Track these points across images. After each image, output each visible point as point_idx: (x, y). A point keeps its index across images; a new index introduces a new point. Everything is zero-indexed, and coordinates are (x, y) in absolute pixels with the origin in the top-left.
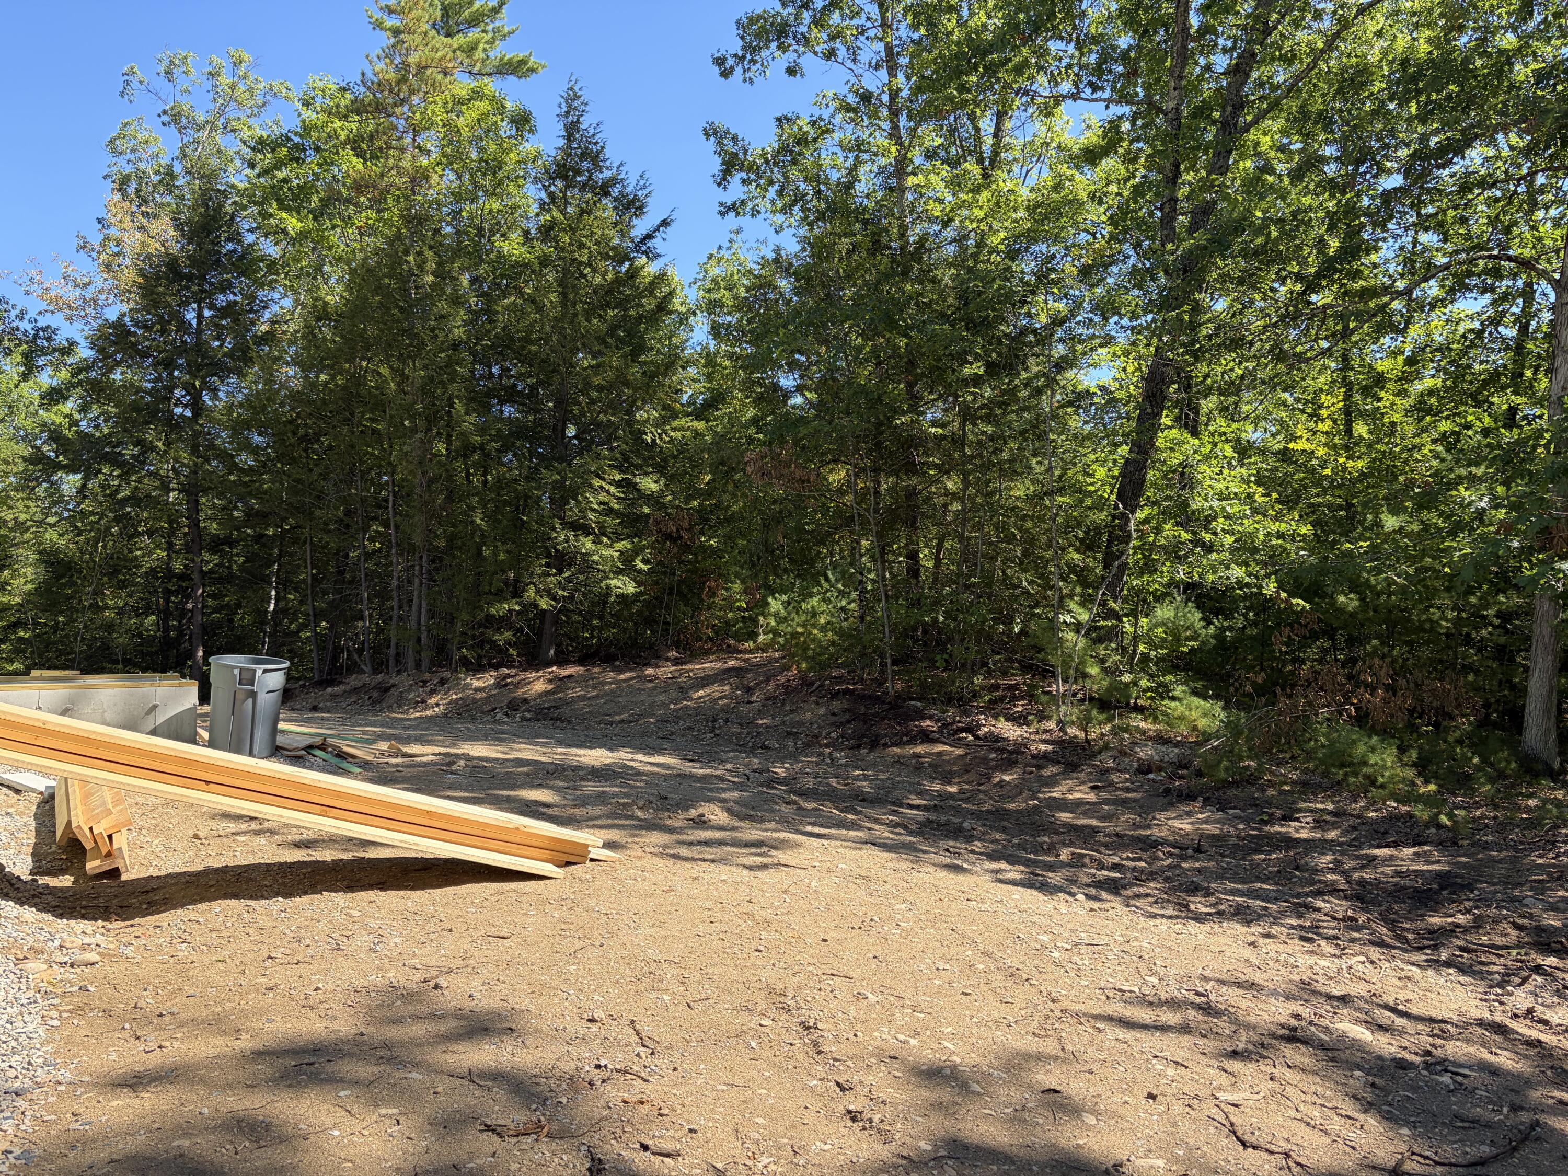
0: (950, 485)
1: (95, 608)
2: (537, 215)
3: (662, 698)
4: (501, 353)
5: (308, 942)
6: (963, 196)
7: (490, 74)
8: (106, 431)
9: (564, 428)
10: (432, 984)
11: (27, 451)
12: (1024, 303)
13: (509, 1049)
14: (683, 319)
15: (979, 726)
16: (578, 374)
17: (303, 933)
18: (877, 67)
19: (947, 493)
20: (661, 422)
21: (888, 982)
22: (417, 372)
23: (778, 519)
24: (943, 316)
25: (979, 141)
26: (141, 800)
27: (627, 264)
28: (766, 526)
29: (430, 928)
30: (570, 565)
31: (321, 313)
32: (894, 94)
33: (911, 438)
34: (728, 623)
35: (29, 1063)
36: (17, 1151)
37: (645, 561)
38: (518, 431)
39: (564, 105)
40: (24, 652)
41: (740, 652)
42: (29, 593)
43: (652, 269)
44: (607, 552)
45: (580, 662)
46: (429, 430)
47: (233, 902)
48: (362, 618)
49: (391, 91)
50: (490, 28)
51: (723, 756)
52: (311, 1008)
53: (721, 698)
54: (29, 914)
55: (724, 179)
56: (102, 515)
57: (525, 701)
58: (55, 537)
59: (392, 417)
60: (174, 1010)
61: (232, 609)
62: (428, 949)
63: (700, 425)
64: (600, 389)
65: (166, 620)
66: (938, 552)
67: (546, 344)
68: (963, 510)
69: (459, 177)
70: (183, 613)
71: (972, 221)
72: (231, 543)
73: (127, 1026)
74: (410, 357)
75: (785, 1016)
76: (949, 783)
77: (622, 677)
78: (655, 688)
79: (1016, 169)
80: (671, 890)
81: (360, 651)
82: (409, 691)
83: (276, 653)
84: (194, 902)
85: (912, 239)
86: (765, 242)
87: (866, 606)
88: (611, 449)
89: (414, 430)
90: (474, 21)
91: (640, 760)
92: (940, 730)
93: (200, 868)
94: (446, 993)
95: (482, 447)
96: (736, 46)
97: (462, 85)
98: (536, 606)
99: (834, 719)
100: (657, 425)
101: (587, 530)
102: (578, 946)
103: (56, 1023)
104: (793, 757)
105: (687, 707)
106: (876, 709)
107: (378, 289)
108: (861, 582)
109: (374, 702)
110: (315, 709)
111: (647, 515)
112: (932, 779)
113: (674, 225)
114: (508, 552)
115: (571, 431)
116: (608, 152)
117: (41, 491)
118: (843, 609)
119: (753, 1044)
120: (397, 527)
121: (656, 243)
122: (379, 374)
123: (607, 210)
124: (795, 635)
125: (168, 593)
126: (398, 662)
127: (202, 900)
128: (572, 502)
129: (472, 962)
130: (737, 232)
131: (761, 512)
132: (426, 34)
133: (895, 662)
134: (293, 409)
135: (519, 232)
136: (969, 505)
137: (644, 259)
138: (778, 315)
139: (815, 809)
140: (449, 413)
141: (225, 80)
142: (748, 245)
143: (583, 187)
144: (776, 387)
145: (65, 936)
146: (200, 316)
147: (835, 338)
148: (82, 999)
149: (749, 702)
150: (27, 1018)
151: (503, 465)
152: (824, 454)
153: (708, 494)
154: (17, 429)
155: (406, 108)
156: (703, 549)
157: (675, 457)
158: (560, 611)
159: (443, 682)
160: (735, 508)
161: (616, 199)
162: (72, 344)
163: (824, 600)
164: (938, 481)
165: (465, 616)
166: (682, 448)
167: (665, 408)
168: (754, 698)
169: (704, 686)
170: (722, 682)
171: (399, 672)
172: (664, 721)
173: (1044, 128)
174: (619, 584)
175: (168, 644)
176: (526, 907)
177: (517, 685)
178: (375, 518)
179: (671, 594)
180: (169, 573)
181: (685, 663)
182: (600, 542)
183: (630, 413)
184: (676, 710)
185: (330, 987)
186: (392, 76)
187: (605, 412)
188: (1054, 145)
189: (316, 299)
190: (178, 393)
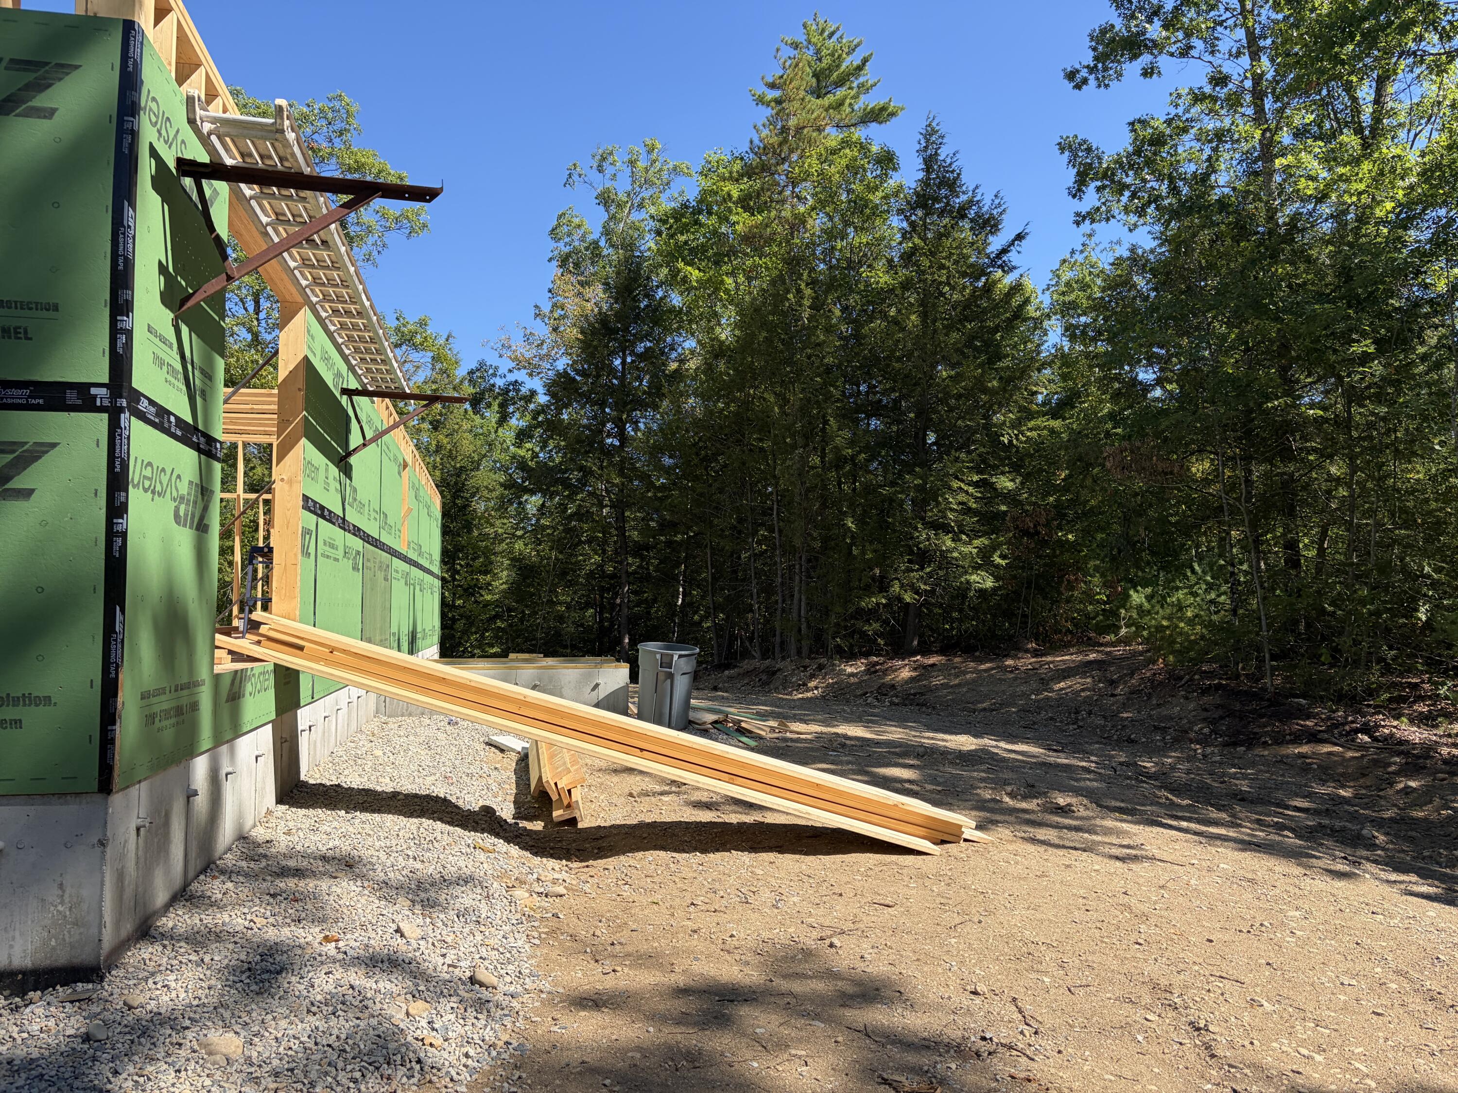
0: (1333, 470)
1: (551, 602)
2: (900, 243)
3: (1023, 688)
4: (868, 373)
5: (722, 893)
6: (1341, 170)
7: (854, 125)
8: (557, 461)
9: (925, 435)
10: (827, 942)
11: (502, 478)
12: (1418, 273)
13: (900, 1010)
14: (1038, 323)
15: (1377, 726)
16: (938, 385)
17: (717, 885)
18: (1239, 54)
19: (1330, 478)
20: (1017, 424)
21: (1285, 992)
22: (796, 396)
23: (1140, 512)
24: (1321, 297)
25: (1357, 110)
26: (589, 762)
27: (983, 279)
28: (1126, 520)
29: (823, 890)
30: (930, 562)
31: (717, 351)
32: (1258, 79)
33: (1288, 423)
34: (1088, 617)
35: (520, 972)
36: (515, 1044)
37: (1003, 557)
38: (884, 441)
39: (923, 141)
40: (501, 638)
41: (1102, 645)
42: (503, 591)
43: (1009, 280)
44: (966, 549)
45: (942, 652)
46: (807, 445)
47: (662, 853)
48: (752, 611)
49: (774, 153)
50: (855, 85)
51: (1088, 747)
52: (729, 952)
53: (1083, 690)
54: (514, 850)
55: (1079, 190)
56: (555, 528)
57: (893, 687)
58: (522, 547)
59: (776, 436)
60: (623, 940)
61: (649, 604)
62: (821, 911)
63: (1056, 424)
64: (959, 396)
65: (601, 613)
66: (1322, 542)
67: (909, 360)
68: (1351, 496)
69: (831, 219)
70: (613, 606)
71: (1351, 195)
72: (647, 548)
73: (588, 950)
74: (791, 382)
75: (1171, 1014)
76: (1343, 787)
77: (983, 667)
78: (1015, 679)
79: (1402, 134)
80: (1043, 875)
81: (751, 639)
82: (792, 675)
83: (683, 641)
84: (632, 850)
85: (1280, 221)
86: (1119, 243)
87: (1238, 599)
88: (969, 452)
89: (794, 447)
90: (841, 82)
91: (1002, 747)
92: (1329, 730)
93: (635, 822)
94: (841, 952)
95: (853, 458)
96: (1088, 58)
97: (833, 137)
98: (899, 599)
99: (1205, 714)
100: (1013, 427)
101: (946, 528)
102: (957, 921)
103: (537, 942)
104: (1162, 751)
105: (1048, 698)
106: (1254, 705)
107: (764, 325)
108: (1233, 574)
109: (764, 684)
110: (715, 689)
111: (1005, 513)
112: (1323, 782)
113: (1028, 238)
114: (875, 551)
115: (931, 438)
116: (964, 178)
117: (512, 509)
118: (1212, 602)
119: (1140, 1038)
120: (780, 531)
121: (1013, 257)
122: (764, 399)
123: (965, 232)
124: (1160, 628)
125: (603, 590)
126: (782, 649)
127: (638, 849)
128: (933, 503)
129: (862, 926)
130: (1090, 235)
131: (1120, 505)
132: (803, 99)
133: (1273, 658)
134: (696, 434)
135: (884, 261)
136: (1358, 490)
137: (1000, 273)
138: (1136, 312)
139: (1190, 805)
140: (823, 430)
141: (641, 165)
142: (1101, 247)
143: (942, 213)
144: (1134, 381)
145: (540, 870)
146: (624, 363)
147: (1197, 328)
148: (553, 923)
149: (1113, 695)
150: (517, 935)
151: (870, 472)
152: (1187, 445)
153: (1065, 489)
154: (495, 462)
155: (786, 166)
156: (1062, 544)
157: (1031, 456)
158: (922, 605)
159: (820, 667)
160: (1093, 502)
161: (972, 220)
162: (533, 393)
163: (1191, 593)
164: (1320, 467)
165: (838, 609)
166: (1038, 445)
167: (1022, 409)
168: (1118, 691)
169: (1064, 678)
170: (1084, 675)
171: (783, 658)
172: (1024, 710)
173: (1434, 87)
174: (978, 579)
175: (603, 632)
176: (906, 879)
177: (885, 672)
178: (763, 524)
179: (1029, 587)
180: (603, 575)
181: (1042, 655)
182: (960, 540)
183: (986, 417)
184: (1035, 701)
185: (742, 935)
186: (775, 140)
187: (964, 418)
188: (1447, 102)
189: (712, 340)
190: (609, 426)
